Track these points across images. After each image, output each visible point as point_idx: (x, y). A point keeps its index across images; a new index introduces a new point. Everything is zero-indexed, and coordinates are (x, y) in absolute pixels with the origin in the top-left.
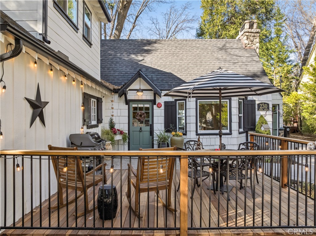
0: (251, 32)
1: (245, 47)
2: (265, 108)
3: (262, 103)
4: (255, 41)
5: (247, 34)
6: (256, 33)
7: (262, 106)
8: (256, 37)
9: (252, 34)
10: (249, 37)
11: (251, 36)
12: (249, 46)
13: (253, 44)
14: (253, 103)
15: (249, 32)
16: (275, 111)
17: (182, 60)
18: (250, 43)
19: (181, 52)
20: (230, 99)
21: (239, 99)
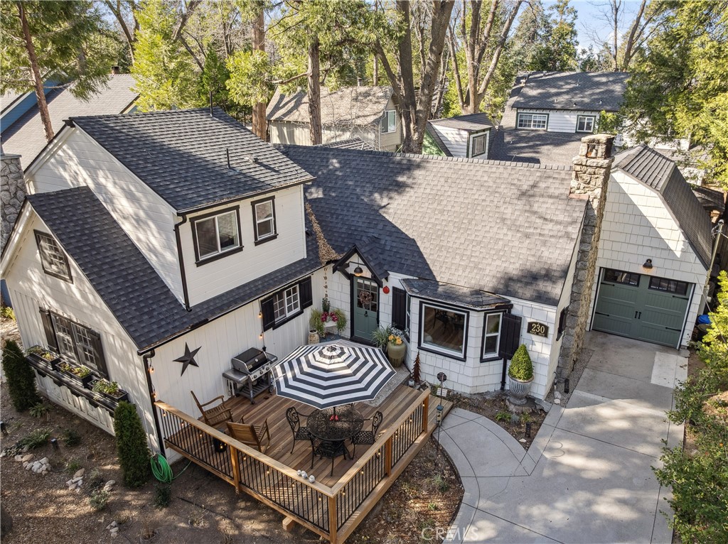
0: (586, 166)
1: (570, 193)
2: (540, 332)
3: (536, 323)
4: (593, 183)
5: (578, 168)
6: (597, 167)
7: (536, 328)
8: (596, 176)
9: (590, 170)
10: (581, 175)
11: (584, 173)
12: (578, 192)
13: (587, 189)
14: (518, 320)
15: (581, 165)
16: (685, 294)
17: (442, 212)
18: (582, 187)
19: (449, 193)
20: (468, 313)
21: (487, 313)
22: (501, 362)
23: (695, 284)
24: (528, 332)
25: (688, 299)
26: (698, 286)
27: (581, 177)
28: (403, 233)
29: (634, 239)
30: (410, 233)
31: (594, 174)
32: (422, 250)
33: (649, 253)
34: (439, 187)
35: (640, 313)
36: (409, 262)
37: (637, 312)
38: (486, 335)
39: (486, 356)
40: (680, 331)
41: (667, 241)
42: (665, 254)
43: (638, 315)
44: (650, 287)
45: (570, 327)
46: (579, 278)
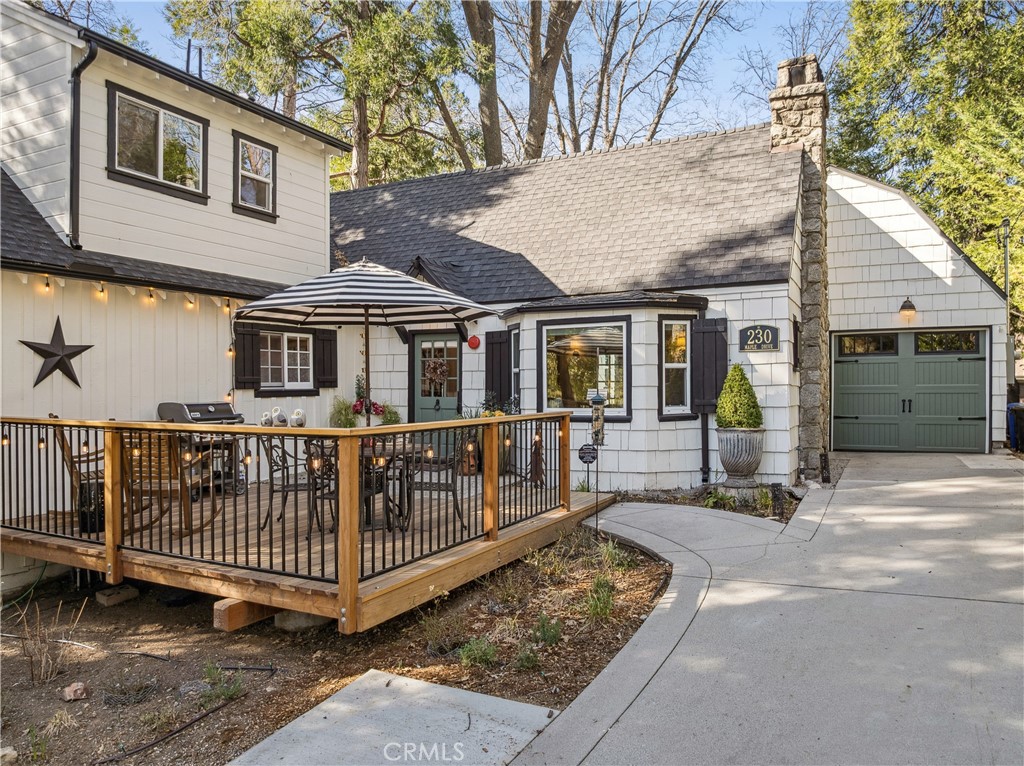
0: (791, 97)
1: (773, 146)
2: (764, 342)
3: (754, 328)
4: (806, 121)
5: (778, 104)
6: (809, 95)
7: (756, 337)
8: (809, 111)
9: (798, 103)
10: (785, 114)
11: (790, 110)
12: (785, 141)
13: (799, 135)
14: (720, 328)
15: (783, 98)
16: (978, 352)
17: (566, 214)
18: (789, 132)
19: (575, 191)
20: (628, 319)
21: (662, 317)
22: (698, 423)
23: (990, 327)
24: (742, 348)
25: (984, 359)
26: (995, 330)
27: (786, 117)
28: (501, 251)
29: (875, 274)
30: (513, 249)
31: (806, 108)
32: (535, 263)
33: (903, 290)
34: (557, 188)
35: (910, 401)
36: (514, 283)
37: (904, 401)
38: (666, 366)
39: (668, 410)
40: (984, 419)
41: (928, 265)
42: (930, 287)
43: (907, 405)
44: (917, 352)
45: (809, 368)
46: (810, 279)
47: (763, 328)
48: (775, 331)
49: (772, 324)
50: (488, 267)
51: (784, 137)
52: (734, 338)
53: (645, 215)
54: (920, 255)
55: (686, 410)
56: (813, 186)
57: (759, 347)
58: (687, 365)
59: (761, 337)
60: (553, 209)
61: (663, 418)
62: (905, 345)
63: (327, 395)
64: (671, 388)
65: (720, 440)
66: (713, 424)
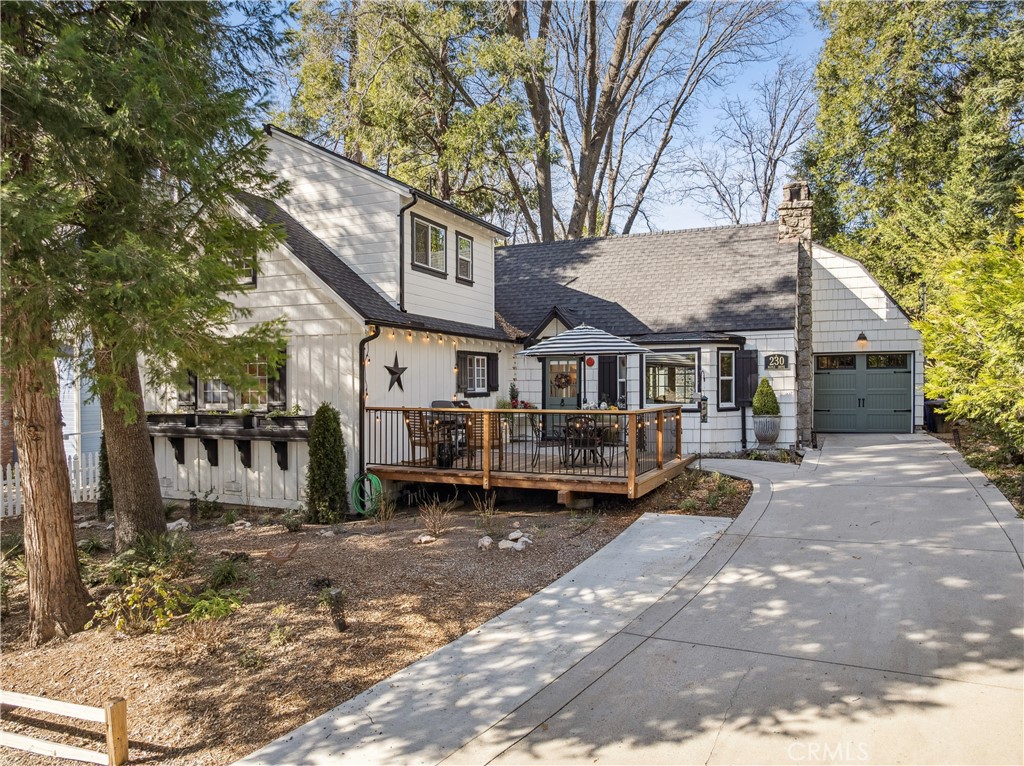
0: (792, 209)
1: (780, 239)
2: (779, 364)
3: (774, 356)
4: (801, 224)
5: (783, 212)
6: (803, 208)
7: (775, 361)
8: (803, 218)
9: (796, 212)
10: (788, 219)
11: (791, 216)
12: (788, 236)
13: (796, 232)
14: (753, 355)
15: (787, 208)
16: (906, 367)
17: (645, 277)
18: (790, 231)
19: (649, 261)
20: (699, 350)
21: (719, 349)
22: (739, 413)
23: (914, 352)
24: (766, 368)
25: (910, 372)
26: (917, 353)
27: (788, 221)
28: (603, 301)
29: (841, 315)
30: (612, 300)
31: (801, 216)
32: (629, 311)
33: (860, 327)
34: (636, 258)
35: (863, 400)
36: (617, 324)
37: (859, 399)
38: (721, 378)
39: (723, 405)
40: (910, 411)
41: (875, 311)
42: (876, 325)
43: (862, 402)
44: (868, 367)
45: (803, 379)
46: (803, 323)
47: (779, 356)
48: (786, 358)
49: (784, 353)
50: (595, 313)
51: (787, 233)
52: (761, 362)
53: (700, 281)
54: (870, 303)
55: (732, 405)
56: (806, 265)
57: (777, 367)
58: (733, 378)
59: (777, 362)
60: (635, 273)
61: (720, 410)
62: (861, 363)
63: (493, 395)
64: (724, 392)
65: (755, 423)
66: (749, 412)
